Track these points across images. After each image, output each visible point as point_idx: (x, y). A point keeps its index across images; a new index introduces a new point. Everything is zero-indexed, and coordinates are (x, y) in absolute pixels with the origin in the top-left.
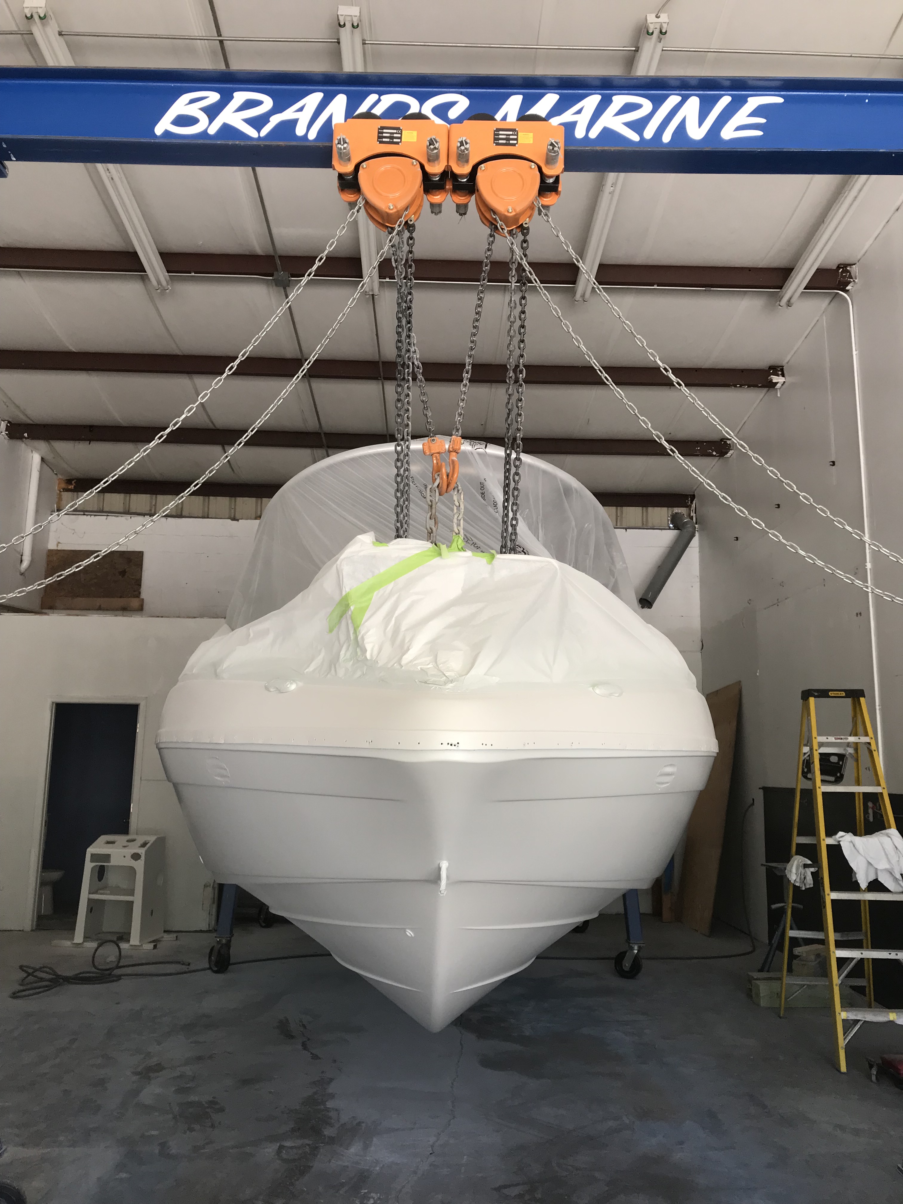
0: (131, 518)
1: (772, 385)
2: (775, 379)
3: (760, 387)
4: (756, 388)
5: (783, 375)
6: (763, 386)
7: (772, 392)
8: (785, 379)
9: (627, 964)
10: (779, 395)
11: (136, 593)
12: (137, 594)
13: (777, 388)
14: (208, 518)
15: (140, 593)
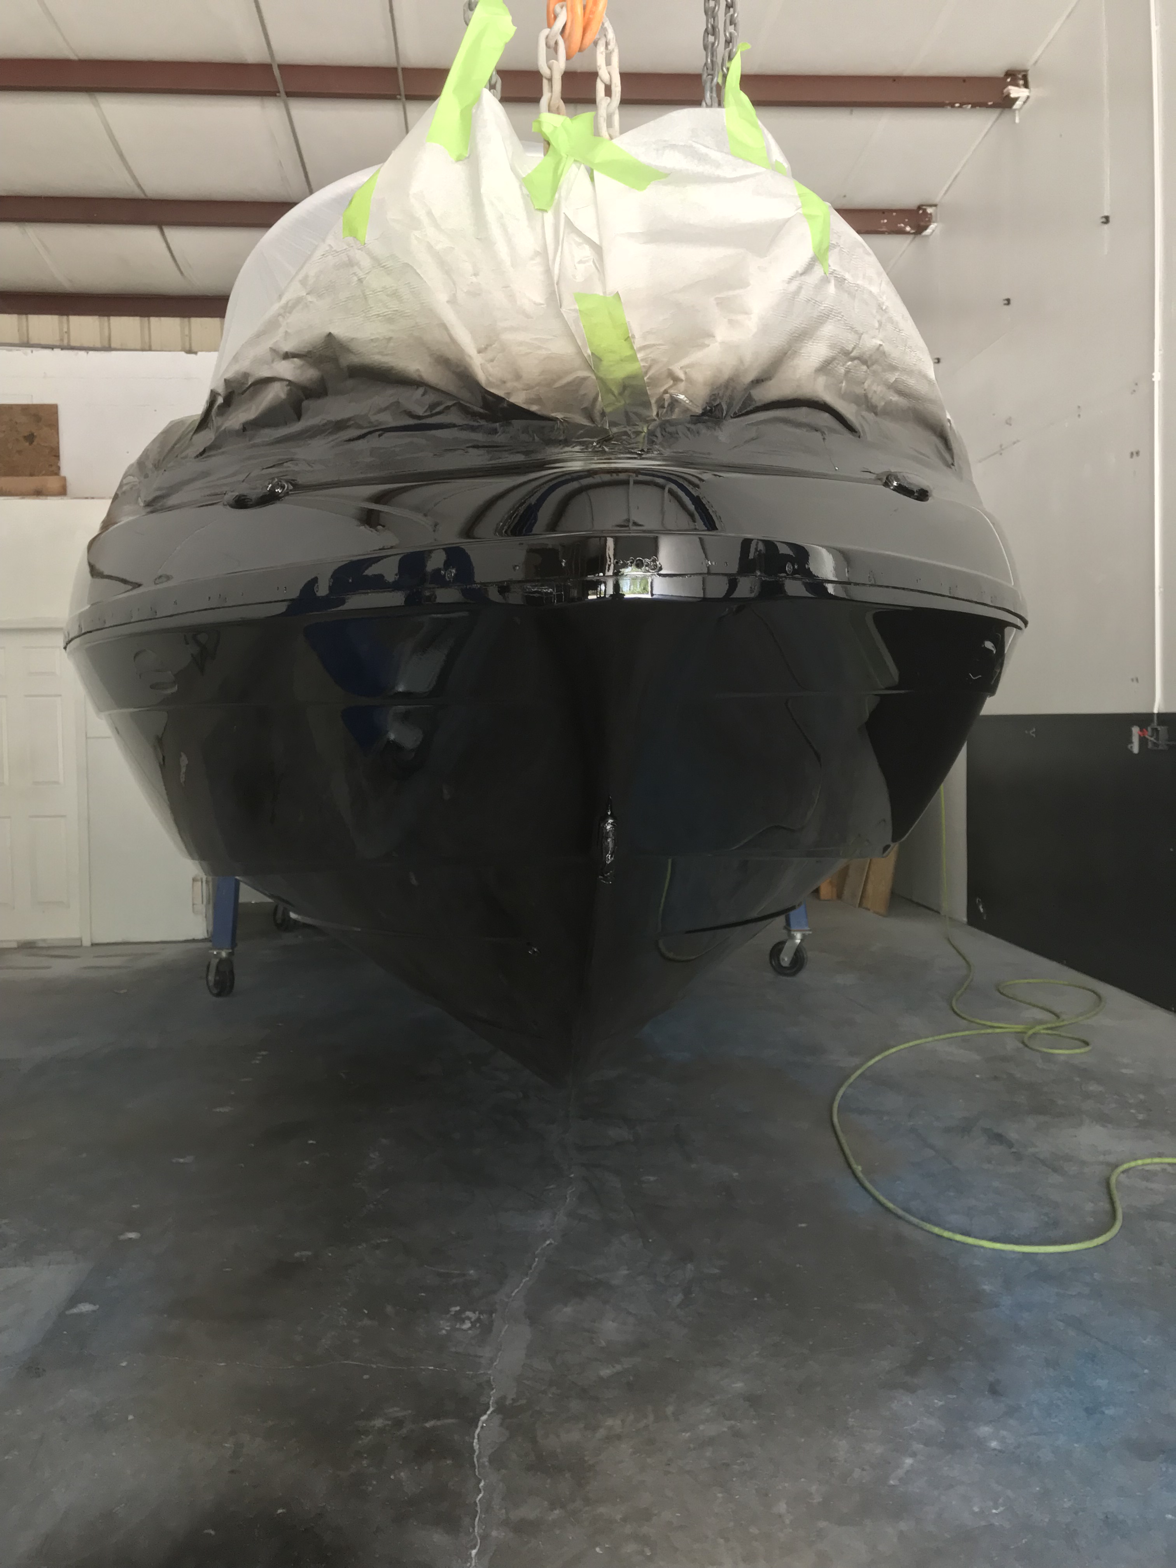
0: (32, 352)
1: (1007, 103)
2: (1014, 91)
3: (991, 107)
4: (984, 109)
5: (1026, 85)
6: (995, 106)
7: (1007, 115)
8: (1030, 92)
9: (786, 959)
10: (1017, 121)
11: (53, 468)
12: (55, 470)
13: (1016, 110)
14: (150, 350)
15: (59, 468)
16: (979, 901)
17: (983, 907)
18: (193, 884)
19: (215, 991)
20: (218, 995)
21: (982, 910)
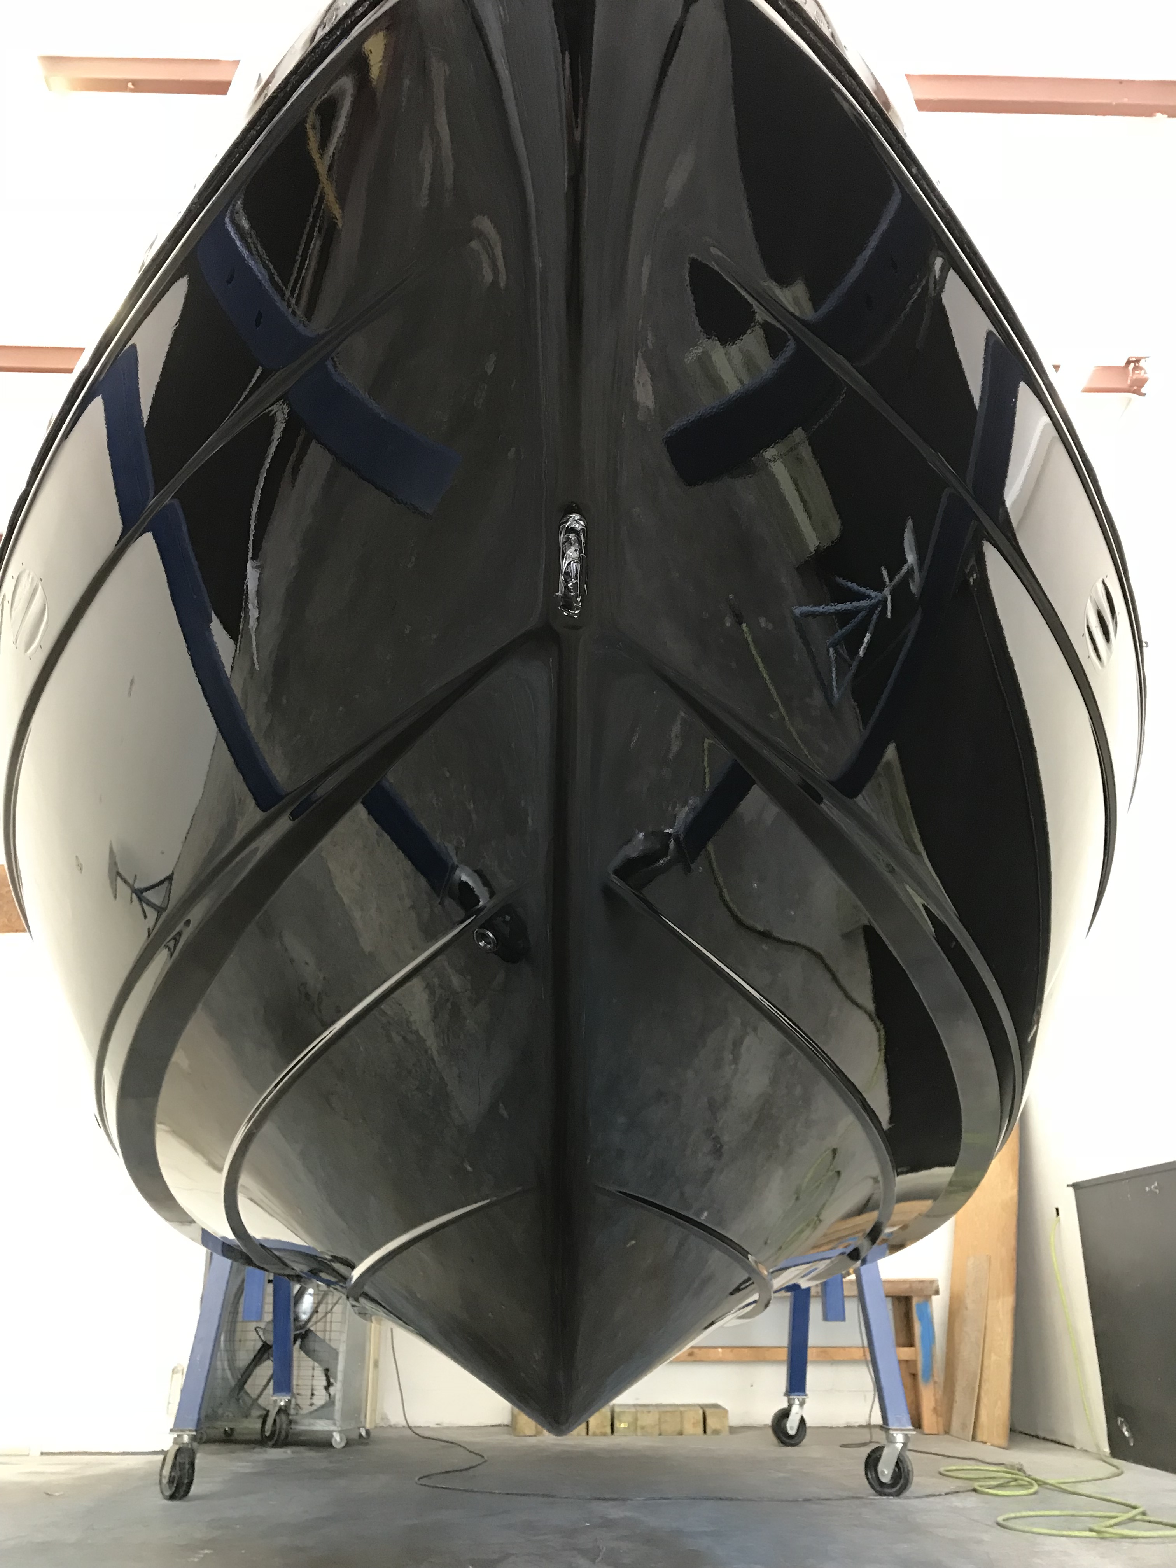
9: (886, 1471)
16: (1121, 1421)
17: (1127, 1430)
18: (172, 1377)
19: (168, 1493)
20: (172, 1497)
21: (1126, 1434)
